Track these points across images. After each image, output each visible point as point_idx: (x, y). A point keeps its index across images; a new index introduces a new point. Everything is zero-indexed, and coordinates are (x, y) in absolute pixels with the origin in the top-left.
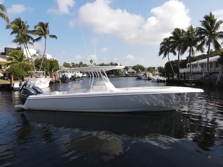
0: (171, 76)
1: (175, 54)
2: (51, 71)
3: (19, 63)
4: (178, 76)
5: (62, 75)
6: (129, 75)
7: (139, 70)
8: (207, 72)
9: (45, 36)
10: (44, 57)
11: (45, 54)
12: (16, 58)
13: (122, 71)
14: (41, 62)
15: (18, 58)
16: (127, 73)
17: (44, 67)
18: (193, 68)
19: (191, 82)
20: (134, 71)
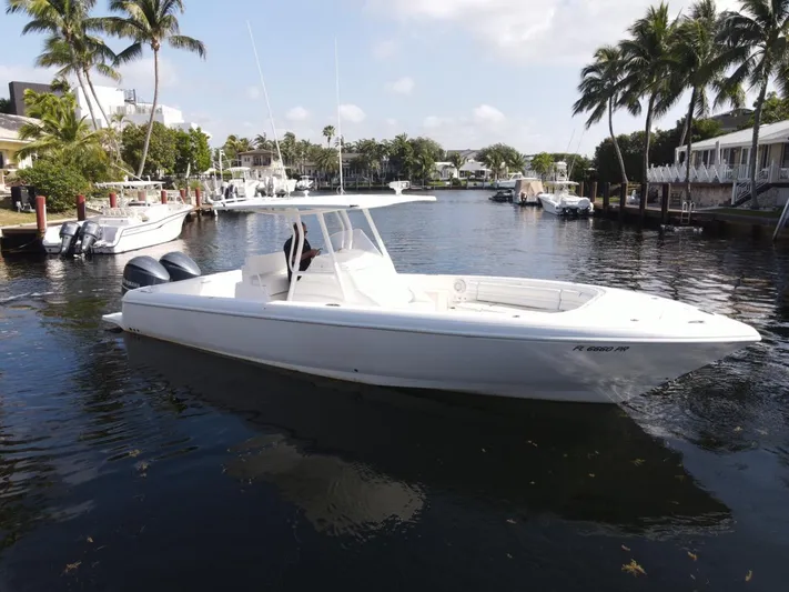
0: (614, 193)
1: (635, 109)
2: (181, 172)
3: (65, 147)
4: (641, 193)
5: (222, 188)
6: (463, 183)
7: (503, 164)
8: (749, 180)
9: (154, 41)
10: (155, 118)
11: (158, 106)
12: (51, 128)
13: (440, 169)
14: (145, 138)
15: (60, 130)
16: (456, 175)
17: (155, 157)
18: (697, 164)
19: (685, 221)
20: (484, 169)
